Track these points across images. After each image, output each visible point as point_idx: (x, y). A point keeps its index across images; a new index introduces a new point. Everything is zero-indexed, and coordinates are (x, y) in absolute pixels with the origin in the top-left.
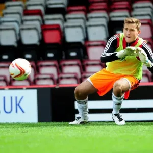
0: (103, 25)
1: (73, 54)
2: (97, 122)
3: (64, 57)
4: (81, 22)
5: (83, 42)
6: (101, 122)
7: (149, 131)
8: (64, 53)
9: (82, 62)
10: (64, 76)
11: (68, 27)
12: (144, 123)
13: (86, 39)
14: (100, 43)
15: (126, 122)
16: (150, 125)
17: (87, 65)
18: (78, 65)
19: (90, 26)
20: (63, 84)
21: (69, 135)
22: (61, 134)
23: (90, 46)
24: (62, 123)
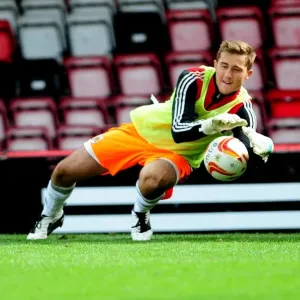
0: (103, 22)
1: (39, 85)
2: (90, 234)
3: (18, 91)
4: (55, 16)
5: (60, 60)
6: (99, 234)
7: (203, 252)
8: (18, 84)
9: (58, 101)
10: (18, 133)
11: (26, 26)
12: (192, 236)
13: (67, 52)
14: (96, 62)
15: (155, 233)
16: (206, 240)
17: (70, 109)
18: (48, 109)
19: (76, 24)
20: (15, 152)
21: (30, 262)
22: (12, 261)
23: (75, 68)
24: (15, 237)
